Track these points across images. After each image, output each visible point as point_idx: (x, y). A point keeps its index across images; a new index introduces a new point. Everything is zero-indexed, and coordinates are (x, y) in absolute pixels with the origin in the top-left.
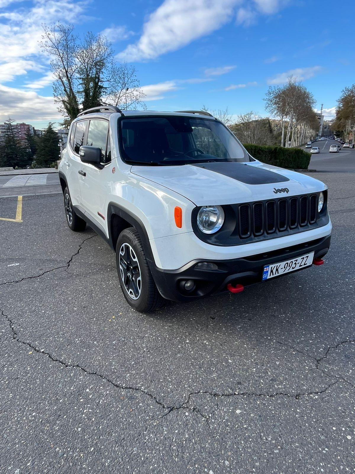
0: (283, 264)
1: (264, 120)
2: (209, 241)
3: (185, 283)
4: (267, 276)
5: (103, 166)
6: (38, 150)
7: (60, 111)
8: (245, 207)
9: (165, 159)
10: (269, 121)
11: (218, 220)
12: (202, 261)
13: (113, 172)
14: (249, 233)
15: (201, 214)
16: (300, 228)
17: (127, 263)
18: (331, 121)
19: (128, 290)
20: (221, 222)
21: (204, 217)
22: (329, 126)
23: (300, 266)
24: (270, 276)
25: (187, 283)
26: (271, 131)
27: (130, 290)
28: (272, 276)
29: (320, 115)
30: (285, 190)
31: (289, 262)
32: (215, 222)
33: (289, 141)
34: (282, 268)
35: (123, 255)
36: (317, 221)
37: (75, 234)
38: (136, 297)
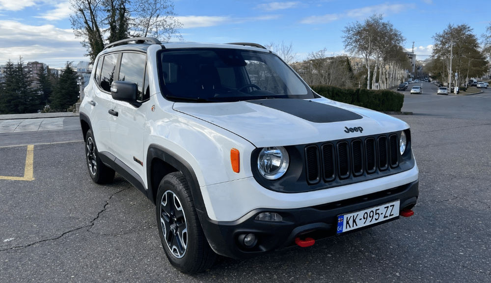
0: (361, 213)
1: (341, 57)
2: (272, 187)
3: (245, 238)
4: (342, 229)
5: (140, 104)
6: (53, 93)
7: (85, 46)
8: (312, 148)
9: (216, 95)
10: (347, 58)
11: (281, 165)
12: (263, 211)
13: (152, 110)
14: (318, 178)
15: (261, 158)
16: (379, 172)
17: (170, 215)
18: (424, 62)
19: (171, 248)
20: (285, 166)
21: (266, 161)
22: (422, 66)
23: (385, 217)
24: (346, 228)
25: (247, 238)
26: (350, 69)
27: (174, 247)
28: (349, 229)
29: (412, 54)
30: (360, 129)
31: (368, 211)
32: (279, 166)
33: (376, 82)
34: (361, 219)
35: (165, 205)
36: (400, 164)
37: (100, 188)
38: (181, 254)
